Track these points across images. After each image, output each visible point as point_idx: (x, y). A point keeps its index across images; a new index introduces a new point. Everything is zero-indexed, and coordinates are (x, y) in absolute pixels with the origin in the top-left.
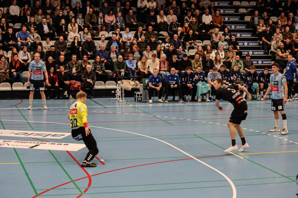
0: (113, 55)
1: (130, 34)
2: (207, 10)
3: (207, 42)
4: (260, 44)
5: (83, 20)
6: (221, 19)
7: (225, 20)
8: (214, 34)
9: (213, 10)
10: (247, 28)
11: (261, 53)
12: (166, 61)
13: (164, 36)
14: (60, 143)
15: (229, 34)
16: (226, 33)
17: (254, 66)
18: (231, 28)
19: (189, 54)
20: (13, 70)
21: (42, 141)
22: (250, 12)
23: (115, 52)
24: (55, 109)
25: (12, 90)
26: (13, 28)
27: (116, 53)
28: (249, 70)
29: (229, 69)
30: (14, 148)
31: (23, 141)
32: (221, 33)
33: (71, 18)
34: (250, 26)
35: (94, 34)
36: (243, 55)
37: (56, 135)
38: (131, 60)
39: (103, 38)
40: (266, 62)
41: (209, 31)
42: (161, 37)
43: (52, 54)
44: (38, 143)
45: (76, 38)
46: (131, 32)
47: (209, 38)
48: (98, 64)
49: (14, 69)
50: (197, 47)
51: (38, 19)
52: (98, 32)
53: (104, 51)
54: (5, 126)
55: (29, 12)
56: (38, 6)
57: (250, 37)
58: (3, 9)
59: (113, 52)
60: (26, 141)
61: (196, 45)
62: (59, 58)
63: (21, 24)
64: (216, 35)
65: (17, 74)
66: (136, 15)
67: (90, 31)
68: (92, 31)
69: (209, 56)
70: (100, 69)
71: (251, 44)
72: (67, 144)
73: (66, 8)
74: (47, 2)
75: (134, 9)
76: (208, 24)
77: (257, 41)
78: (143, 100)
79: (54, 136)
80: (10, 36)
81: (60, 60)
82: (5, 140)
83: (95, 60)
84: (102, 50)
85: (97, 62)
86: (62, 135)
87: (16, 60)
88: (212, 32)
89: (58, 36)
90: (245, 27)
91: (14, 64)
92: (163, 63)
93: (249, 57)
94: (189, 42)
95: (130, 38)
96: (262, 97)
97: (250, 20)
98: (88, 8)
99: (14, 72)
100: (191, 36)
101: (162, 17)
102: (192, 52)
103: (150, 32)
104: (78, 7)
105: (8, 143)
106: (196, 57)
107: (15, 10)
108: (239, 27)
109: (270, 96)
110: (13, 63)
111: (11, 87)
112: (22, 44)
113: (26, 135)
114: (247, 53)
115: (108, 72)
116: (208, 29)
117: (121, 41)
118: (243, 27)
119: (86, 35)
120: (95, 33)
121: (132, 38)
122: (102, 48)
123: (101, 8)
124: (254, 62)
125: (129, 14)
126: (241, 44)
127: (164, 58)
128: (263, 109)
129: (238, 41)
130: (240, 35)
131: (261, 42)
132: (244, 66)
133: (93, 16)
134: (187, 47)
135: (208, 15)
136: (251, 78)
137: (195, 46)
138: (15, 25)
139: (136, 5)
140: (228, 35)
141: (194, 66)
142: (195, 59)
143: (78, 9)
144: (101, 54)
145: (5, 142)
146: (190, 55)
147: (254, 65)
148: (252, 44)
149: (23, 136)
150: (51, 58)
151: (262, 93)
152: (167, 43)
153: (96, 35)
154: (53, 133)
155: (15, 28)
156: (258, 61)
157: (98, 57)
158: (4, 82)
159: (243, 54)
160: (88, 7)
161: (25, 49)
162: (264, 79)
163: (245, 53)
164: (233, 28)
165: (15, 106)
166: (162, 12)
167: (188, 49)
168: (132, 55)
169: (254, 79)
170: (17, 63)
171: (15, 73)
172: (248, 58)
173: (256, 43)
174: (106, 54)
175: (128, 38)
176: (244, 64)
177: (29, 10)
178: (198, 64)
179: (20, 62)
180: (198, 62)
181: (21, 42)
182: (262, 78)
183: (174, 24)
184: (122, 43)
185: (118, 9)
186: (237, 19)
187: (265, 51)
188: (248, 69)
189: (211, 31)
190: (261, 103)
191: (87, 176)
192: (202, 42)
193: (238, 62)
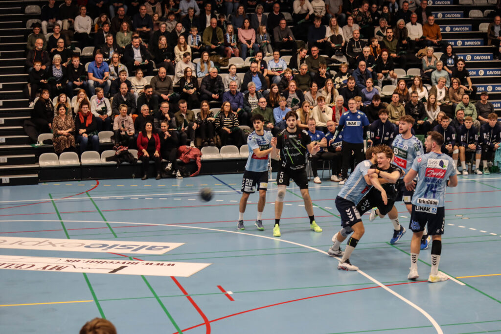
0: (252, 100)
1: (282, 61)
2: (414, 15)
3: (414, 72)
5: (200, 37)
6: (438, 30)
7: (446, 31)
8: (426, 56)
9: (424, 14)
10: (484, 45)
12: (343, 107)
13: (339, 62)
14: (161, 263)
15: (453, 57)
16: (449, 54)
18: (456, 44)
19: (382, 94)
20: (82, 131)
21: (131, 259)
22: (489, 15)
23: (255, 94)
24: (154, 197)
25: (81, 165)
26: (81, 55)
27: (257, 95)
28: (487, 120)
30: (85, 274)
31: (99, 260)
32: (439, 55)
33: (178, 35)
34: (489, 42)
35: (219, 62)
37: (154, 247)
38: (283, 107)
39: (233, 69)
41: (417, 52)
42: (335, 64)
43: (148, 100)
44: (124, 263)
45: (189, 70)
46: (283, 57)
47: (419, 65)
48: (227, 115)
49: (83, 129)
50: (396, 81)
51: (123, 39)
52: (226, 58)
53: (237, 93)
54: (69, 232)
55: (106, 28)
56: (121, 15)
57: (489, 60)
58: (63, 24)
59: (252, 94)
60: (103, 260)
61: (395, 77)
62: (160, 107)
63: (93, 48)
64: (430, 58)
65: (89, 137)
66: (292, 26)
67: (212, 57)
68: (215, 58)
69: (416, 97)
70: (231, 124)
71: (491, 73)
72: (172, 263)
73: (171, 17)
74: (142, 11)
75: (288, 16)
76: (416, 39)
79: (150, 248)
80: (76, 70)
81: (161, 111)
82: (70, 259)
83: (223, 108)
84: (233, 91)
85: (225, 113)
86: (165, 247)
87: (85, 114)
88: (422, 53)
89: (157, 68)
90: (479, 43)
91: (82, 120)
92: (338, 112)
93: (487, 97)
94: (383, 71)
95: (282, 68)
97: (488, 30)
98: (208, 17)
99: (83, 133)
100: (385, 63)
101: (336, 29)
102: (388, 91)
103: (315, 56)
104: (192, 15)
105: (74, 264)
106: (393, 99)
107: (83, 24)
108: (469, 43)
110: (80, 119)
111: (78, 160)
112: (97, 84)
113: (104, 248)
114: (483, 89)
115: (244, 129)
116: (416, 48)
117: (265, 75)
118: (476, 43)
119: (205, 65)
120: (221, 61)
121: (285, 68)
122: (233, 88)
123: (230, 16)
124: (495, 105)
125: (280, 27)
127: (340, 102)
130: (471, 57)
132: (477, 112)
133: (217, 30)
134: (380, 81)
135: (416, 24)
136: (490, 134)
137: (393, 79)
138: (83, 50)
139: (291, 10)
140: (451, 57)
141: (391, 115)
142: (392, 103)
143: (191, 19)
144: (231, 98)
145: (70, 263)
146: (386, 96)
147: (495, 110)
149: (99, 250)
150: (145, 107)
152: (345, 74)
153: (223, 63)
154: (150, 244)
155: (84, 56)
157: (228, 104)
158: (66, 150)
160: (208, 14)
161: (101, 92)
164: (459, 45)
165: (85, 193)
166: (334, 21)
167: (381, 85)
168: (284, 98)
169: (495, 136)
170: (88, 117)
171: (85, 136)
172: (484, 98)
173: (499, 70)
174: (240, 97)
175: (277, 68)
176: (478, 108)
177: (108, 23)
178: (398, 111)
179: (93, 115)
180: (398, 107)
181: (94, 81)
183: (356, 40)
184: (267, 78)
185: (260, 18)
186: (465, 29)
188: (484, 117)
189: (421, 51)
191: (203, 321)
192: (404, 71)
193: (466, 105)
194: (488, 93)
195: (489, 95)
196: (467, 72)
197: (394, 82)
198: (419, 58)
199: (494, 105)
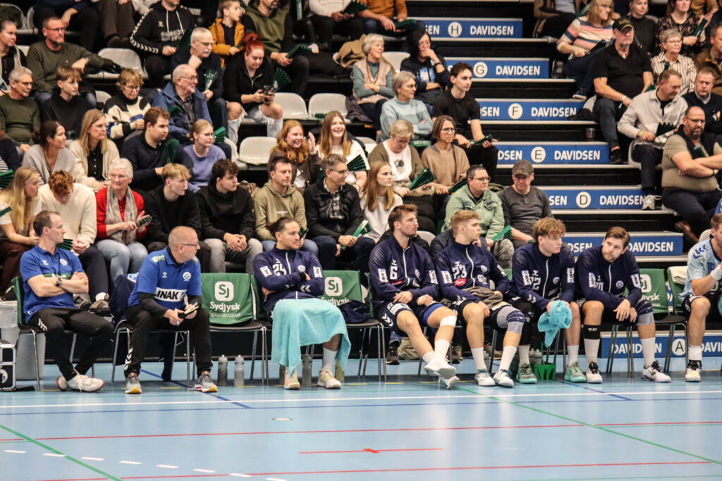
3: (329, 104)
4: (582, 114)
8: (364, 61)
10: (523, 37)
11: (587, 155)
12: (130, 191)
13: (118, 69)
17: (557, 217)
18: (444, 32)
19: (239, 161)
29: (435, 231)
32: (397, 58)
36: (499, 166)
40: (611, 200)
41: (337, 50)
42: (107, 75)
47: (342, 83)
50: (280, 124)
57: (536, 76)
61: (276, 115)
64: (375, 64)
71: (542, 112)
76: (333, 15)
77: (570, 97)
78: (17, 380)
88: (351, 53)
90: (511, 30)
92: (116, 204)
94: (245, 97)
96: (594, 368)
100: (251, 74)
102: (255, 152)
103: (55, 45)
108: (482, 31)
109: (631, 365)
114: (519, 155)
116: (334, 37)
118: (503, 31)
124: (553, 201)
126: (490, 110)
127: (117, 180)
128: (599, 426)
129: (477, 100)
130: (486, 69)
131: (590, 105)
132: (505, 217)
134: (234, 125)
136: (542, 275)
137: (270, 121)
141: (267, 219)
142: (270, 185)
146: (249, 165)
147: (554, 212)
148: (546, 112)
151: (593, 346)
152: (133, 102)
156: (572, 196)
159: (504, 162)
162: (605, 280)
163: (508, 155)
164: (455, 34)
167: (236, 137)
169: (556, 280)
173: (565, 105)
178: (285, 208)
180: (286, 197)
182: (591, 276)
187: (610, 147)
188: (522, 230)
189: (347, 47)
190: (589, 394)
192: (302, 100)
193: (478, 198)
194: (534, 166)
195: (537, 171)
196: (478, 107)
197: (274, 128)
198: (344, 66)
199: (550, 199)
